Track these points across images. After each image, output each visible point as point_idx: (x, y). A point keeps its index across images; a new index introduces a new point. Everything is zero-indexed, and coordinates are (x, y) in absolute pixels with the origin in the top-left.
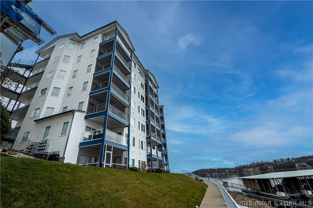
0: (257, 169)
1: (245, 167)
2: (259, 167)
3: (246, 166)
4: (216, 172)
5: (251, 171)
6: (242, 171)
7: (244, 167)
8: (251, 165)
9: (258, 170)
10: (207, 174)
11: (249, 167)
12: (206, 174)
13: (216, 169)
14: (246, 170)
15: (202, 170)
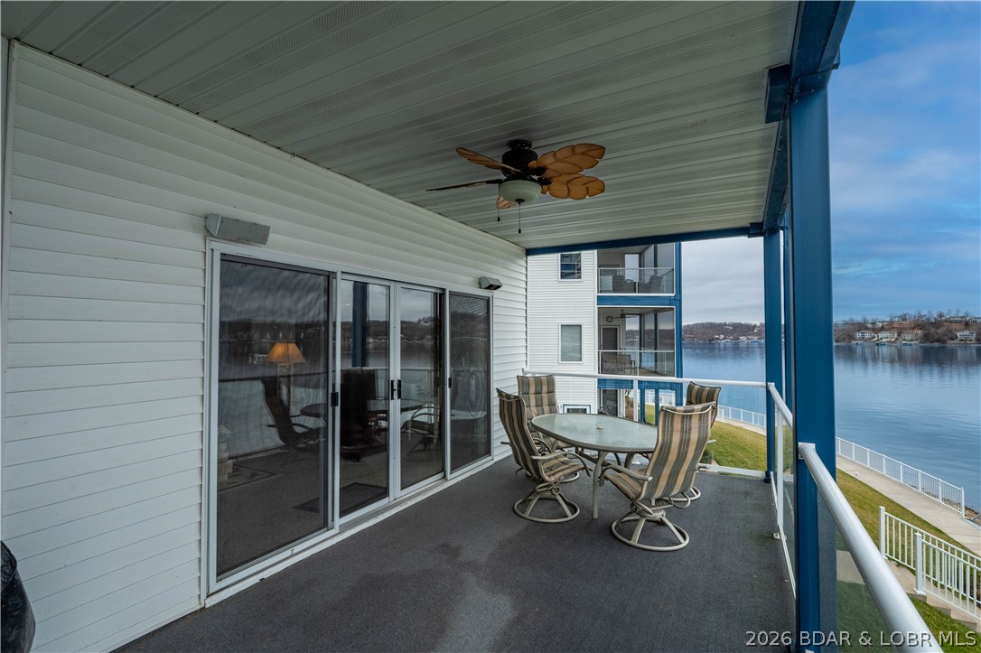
0: (908, 337)
1: (867, 329)
2: (919, 332)
3: (873, 324)
4: (754, 334)
5: (884, 340)
6: (851, 337)
7: (862, 327)
8: (891, 323)
9: (912, 340)
10: (722, 337)
11: (882, 329)
12: (718, 339)
13: (755, 326)
14: (867, 335)
15: (707, 323)
